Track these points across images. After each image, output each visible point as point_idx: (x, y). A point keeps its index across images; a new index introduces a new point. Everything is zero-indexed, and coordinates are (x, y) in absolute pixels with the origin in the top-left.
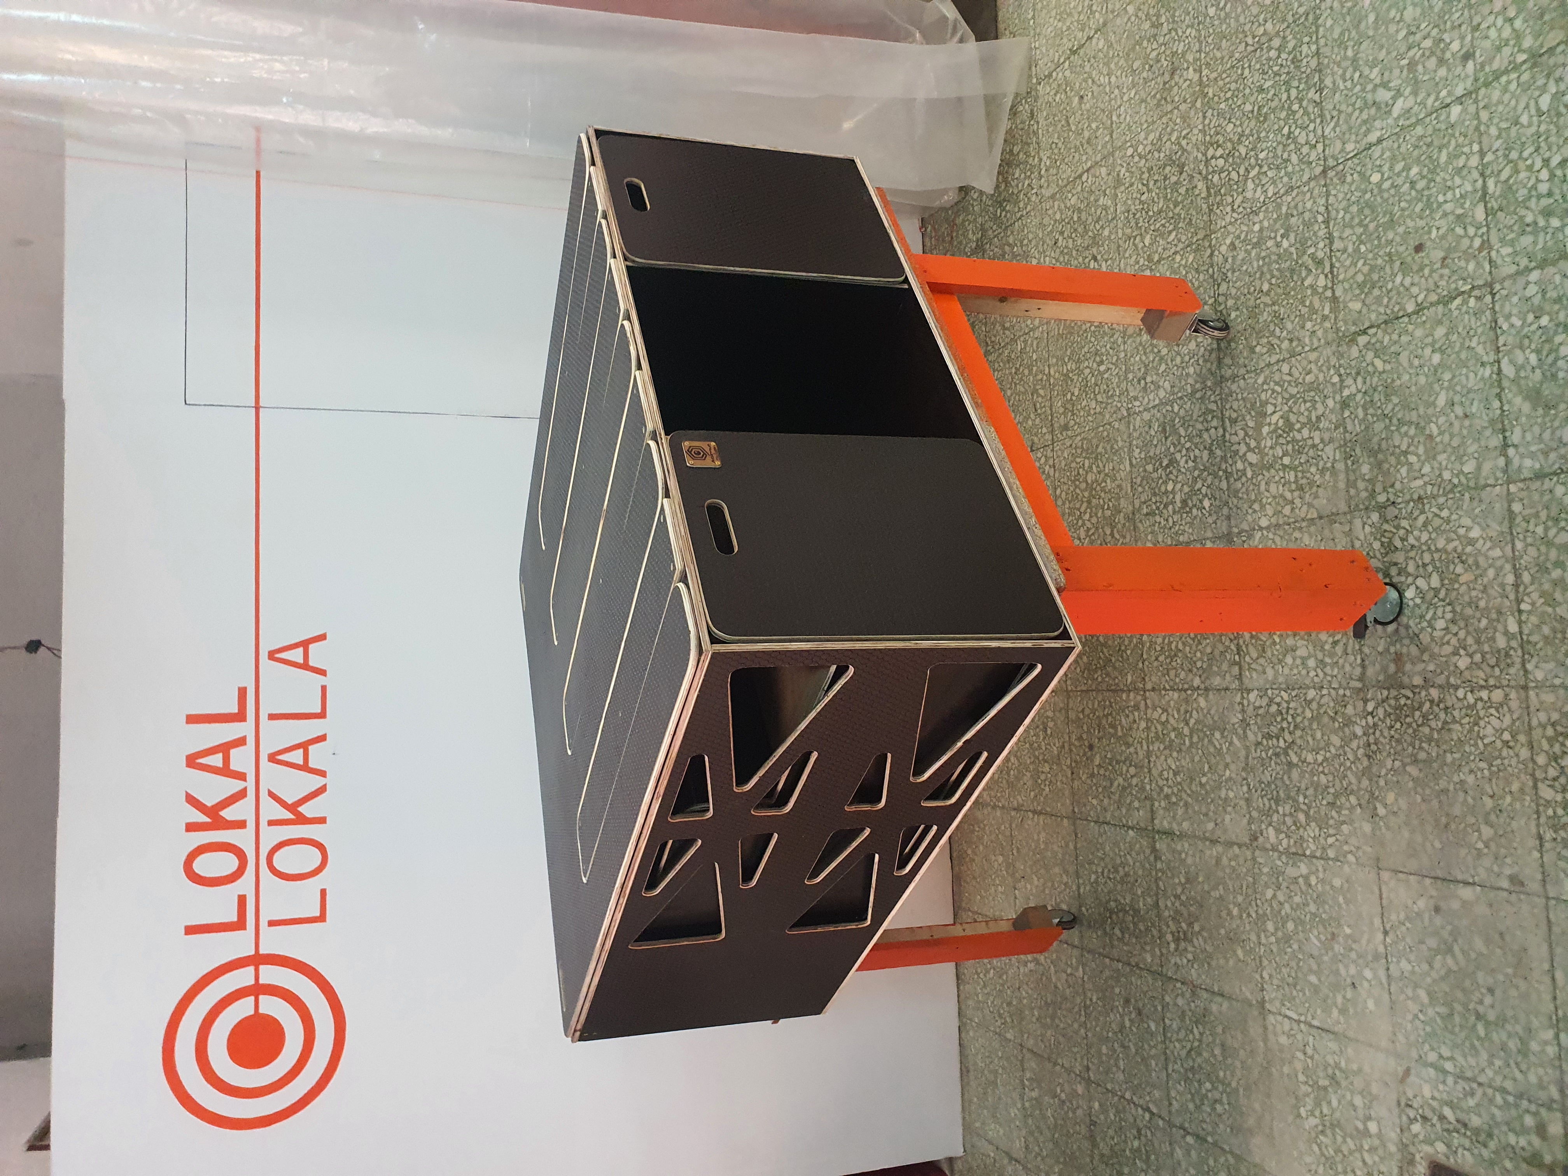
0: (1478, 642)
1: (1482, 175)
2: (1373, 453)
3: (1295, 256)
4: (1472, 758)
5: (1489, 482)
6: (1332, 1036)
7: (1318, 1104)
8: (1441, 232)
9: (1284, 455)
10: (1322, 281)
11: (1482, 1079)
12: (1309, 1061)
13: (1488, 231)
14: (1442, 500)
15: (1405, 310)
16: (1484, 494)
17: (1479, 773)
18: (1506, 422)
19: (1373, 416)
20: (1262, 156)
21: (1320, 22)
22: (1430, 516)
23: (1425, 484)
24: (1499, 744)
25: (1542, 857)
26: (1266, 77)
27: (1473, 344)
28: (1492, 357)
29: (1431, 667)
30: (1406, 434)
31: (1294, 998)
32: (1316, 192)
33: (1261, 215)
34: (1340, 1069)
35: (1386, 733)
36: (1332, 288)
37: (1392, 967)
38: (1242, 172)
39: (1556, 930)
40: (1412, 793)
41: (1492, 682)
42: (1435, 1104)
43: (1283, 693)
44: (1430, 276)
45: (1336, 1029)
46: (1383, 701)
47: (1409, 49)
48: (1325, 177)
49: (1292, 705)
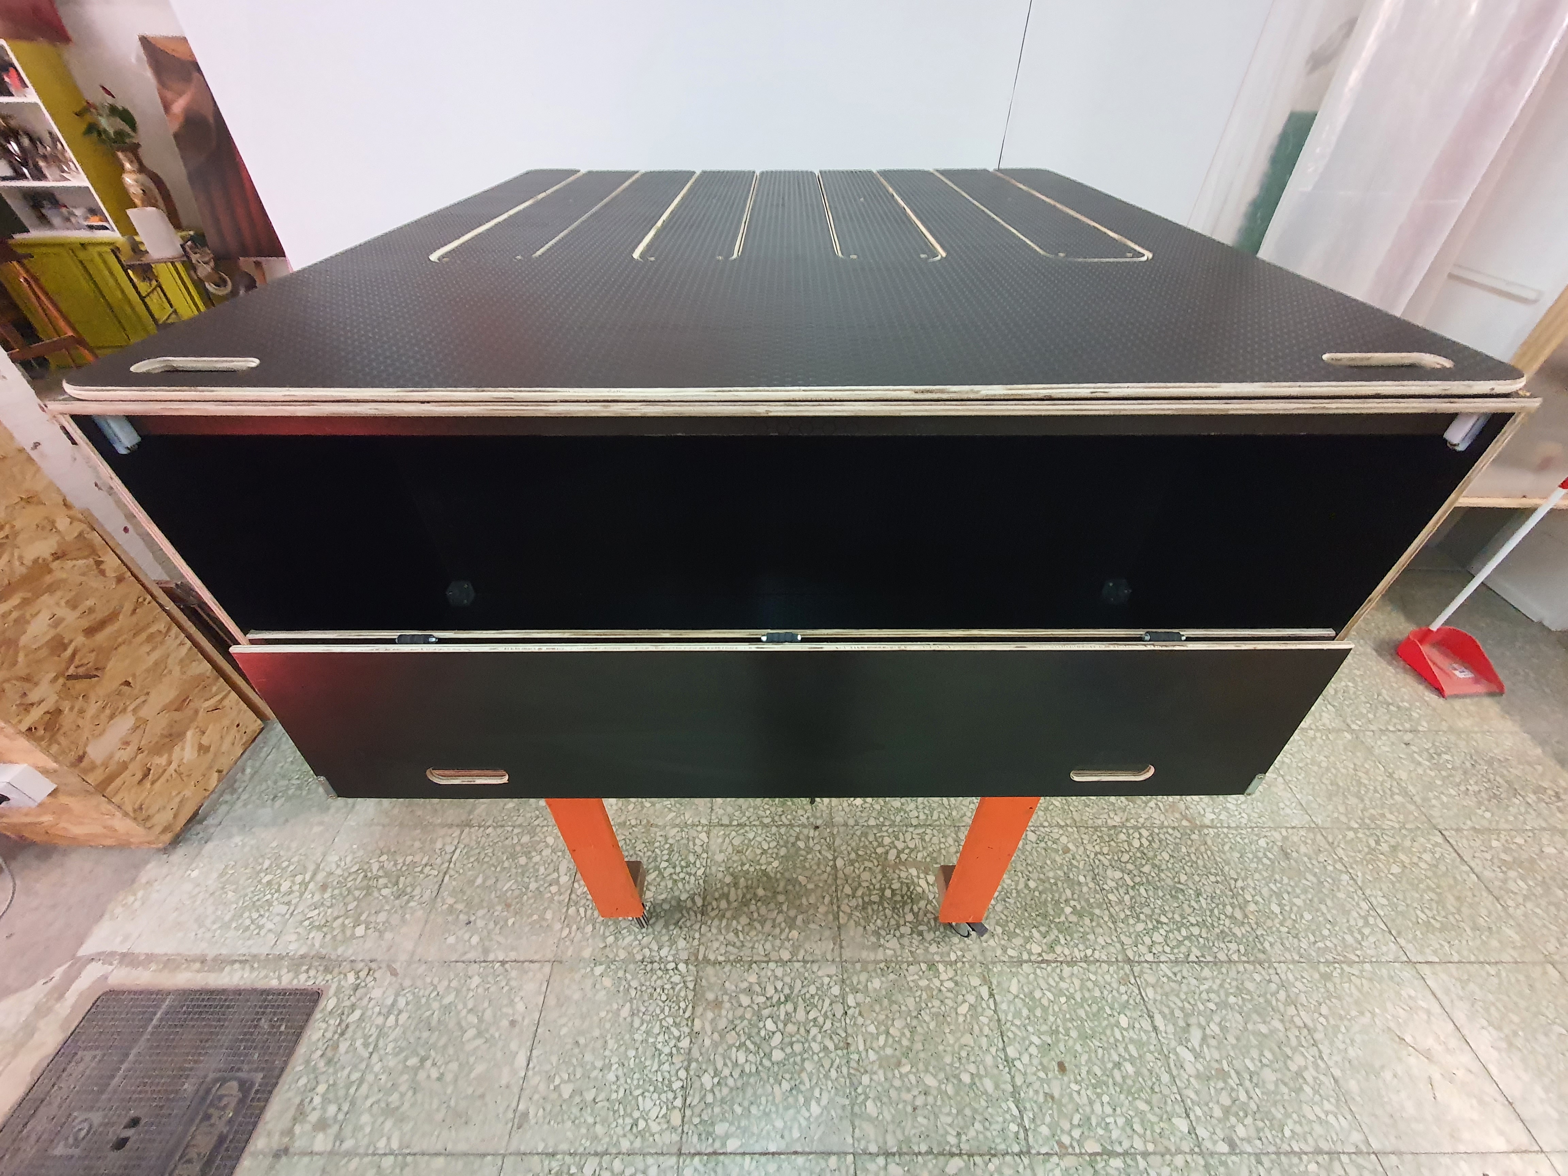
0: (723, 1101)
1: (1126, 1154)
2: (889, 995)
3: (1057, 920)
4: (629, 1081)
5: (857, 1130)
6: (434, 894)
7: (387, 875)
8: (1075, 1095)
9: (893, 891)
10: (1036, 949)
11: (375, 1057)
12: (419, 869)
13: (1076, 1155)
14: (845, 1070)
15: (1010, 1045)
16: (847, 1123)
17: (614, 1087)
18: (907, 1158)
19: (920, 997)
20: (1142, 891)
21: (1258, 966)
22: (833, 1055)
23: (859, 1053)
24: (636, 1114)
25: (538, 1154)
26: (1209, 901)
27: (978, 1126)
28: (965, 1147)
29: (707, 1042)
30: (903, 1034)
31: (468, 858)
32: (1112, 950)
33: (1091, 885)
34: (408, 902)
35: (659, 982)
36: (1030, 961)
37: (476, 966)
38: (1130, 866)
39: (478, 1162)
40: (608, 1008)
41: (688, 1112)
42: (365, 1001)
43: (703, 869)
44: (1039, 1078)
45: (439, 900)
46: (684, 982)
47: (1238, 1073)
48: (1124, 961)
49: (693, 878)
